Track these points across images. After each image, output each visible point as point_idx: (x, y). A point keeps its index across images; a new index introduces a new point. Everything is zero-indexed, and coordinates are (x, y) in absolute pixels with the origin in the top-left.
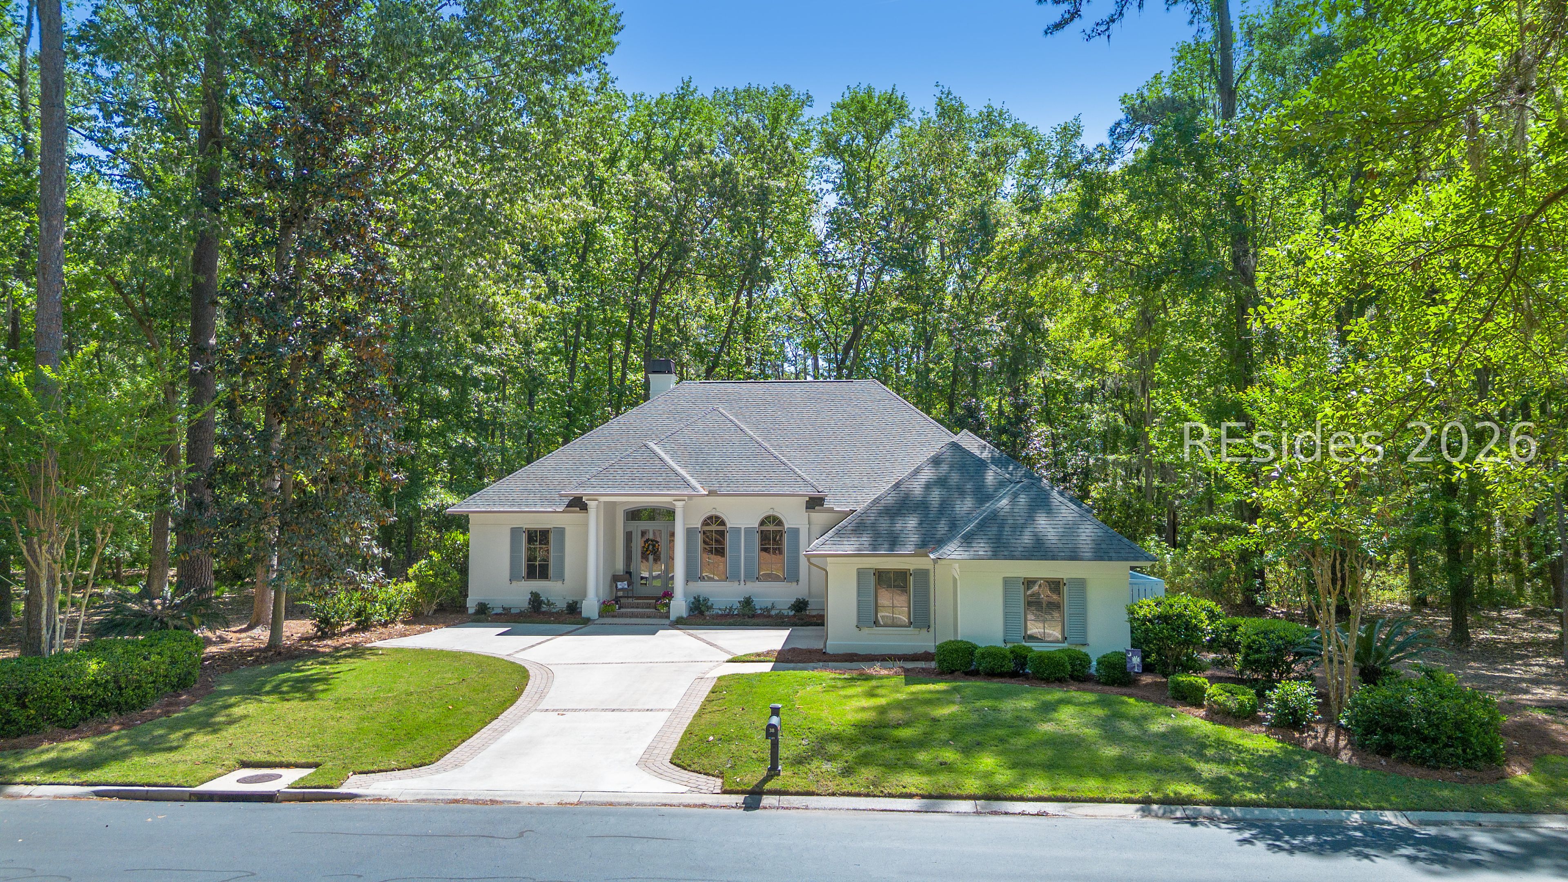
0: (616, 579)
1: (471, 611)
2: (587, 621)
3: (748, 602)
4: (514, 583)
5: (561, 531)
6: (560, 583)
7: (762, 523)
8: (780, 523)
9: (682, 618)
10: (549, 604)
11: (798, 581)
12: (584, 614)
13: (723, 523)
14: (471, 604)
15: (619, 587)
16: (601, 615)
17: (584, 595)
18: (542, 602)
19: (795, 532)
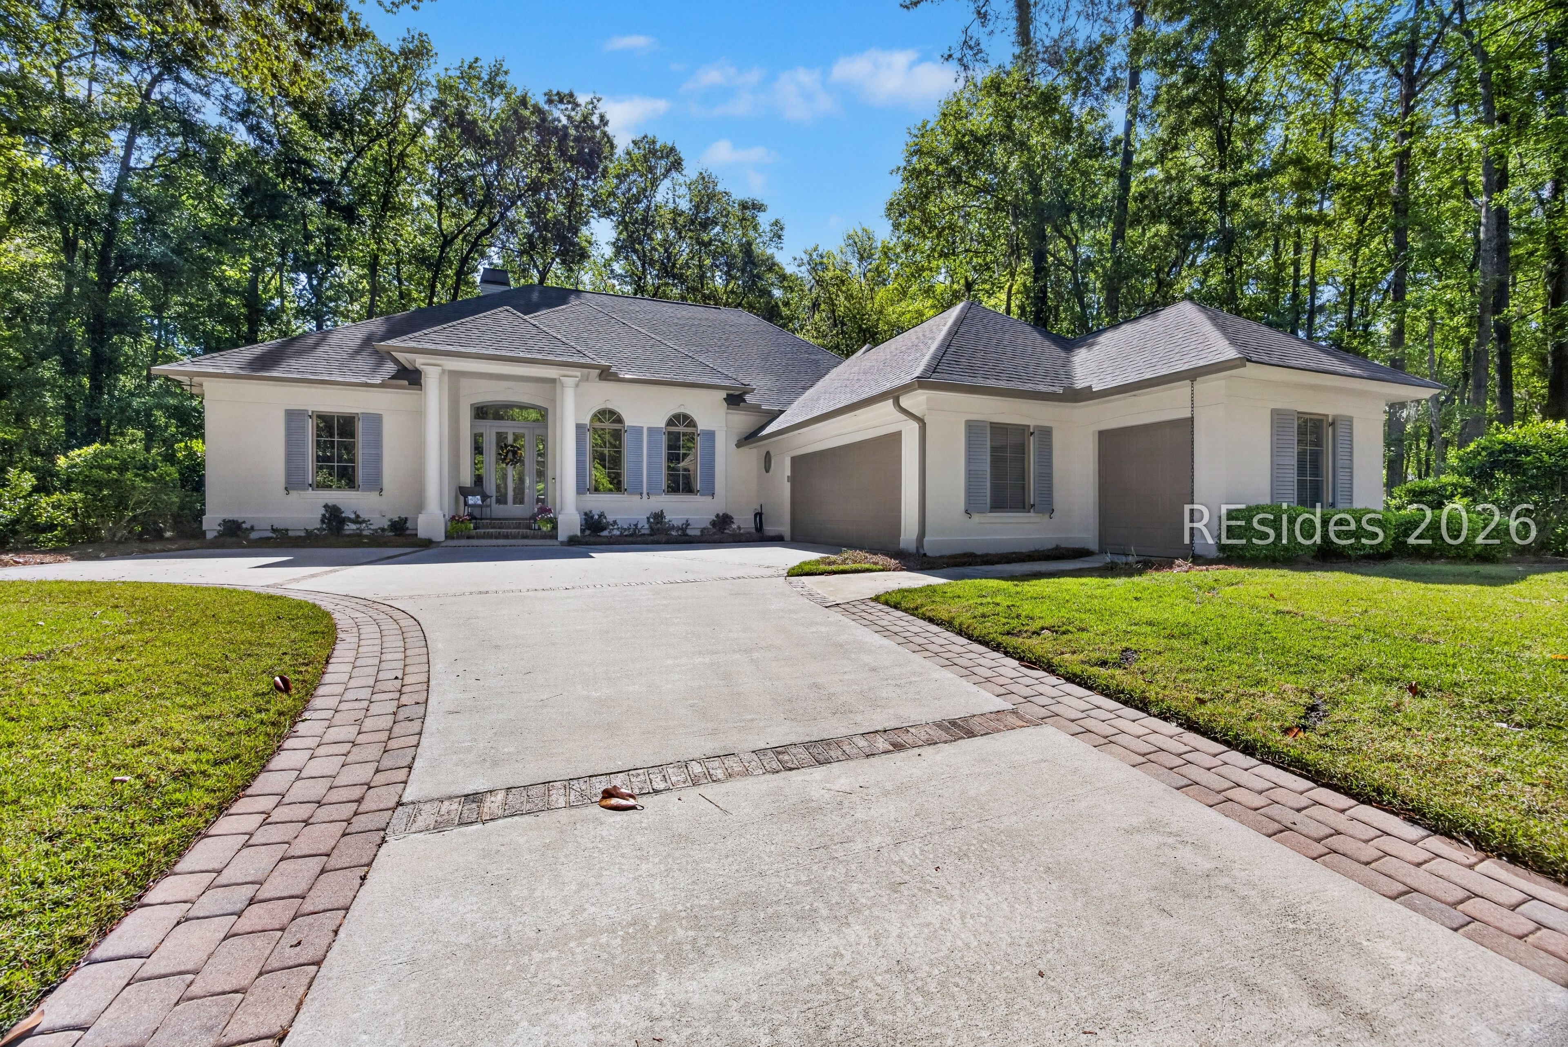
0: (464, 492)
1: (210, 535)
2: (428, 543)
3: (658, 517)
4: (294, 494)
5: (376, 420)
6: (374, 495)
7: (670, 423)
8: (692, 423)
9: (576, 536)
10: (357, 520)
11: (713, 495)
12: (422, 533)
13: (619, 420)
14: (211, 523)
15: (471, 502)
16: (449, 536)
17: (420, 506)
18: (343, 521)
19: (710, 435)
